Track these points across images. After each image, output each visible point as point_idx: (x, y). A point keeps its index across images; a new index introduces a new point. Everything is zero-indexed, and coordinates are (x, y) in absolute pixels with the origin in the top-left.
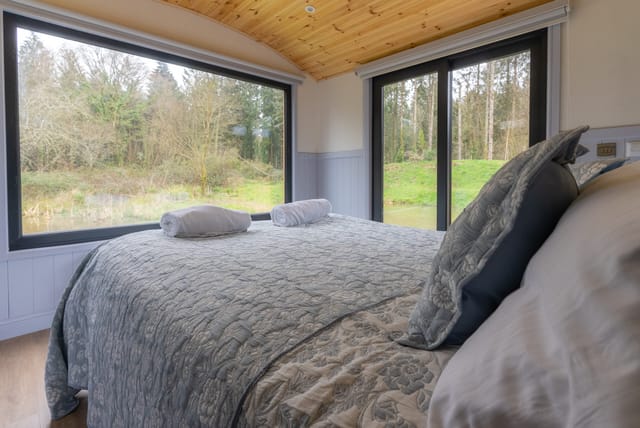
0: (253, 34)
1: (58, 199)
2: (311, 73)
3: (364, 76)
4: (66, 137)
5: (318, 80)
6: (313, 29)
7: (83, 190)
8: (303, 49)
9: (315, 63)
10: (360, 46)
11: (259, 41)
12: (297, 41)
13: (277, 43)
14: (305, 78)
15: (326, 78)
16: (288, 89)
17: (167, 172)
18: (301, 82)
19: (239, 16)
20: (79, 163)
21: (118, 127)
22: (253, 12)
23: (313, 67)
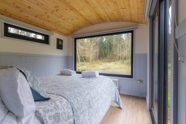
2: (141, 23)
5: (146, 24)
16: (132, 32)
18: (137, 28)
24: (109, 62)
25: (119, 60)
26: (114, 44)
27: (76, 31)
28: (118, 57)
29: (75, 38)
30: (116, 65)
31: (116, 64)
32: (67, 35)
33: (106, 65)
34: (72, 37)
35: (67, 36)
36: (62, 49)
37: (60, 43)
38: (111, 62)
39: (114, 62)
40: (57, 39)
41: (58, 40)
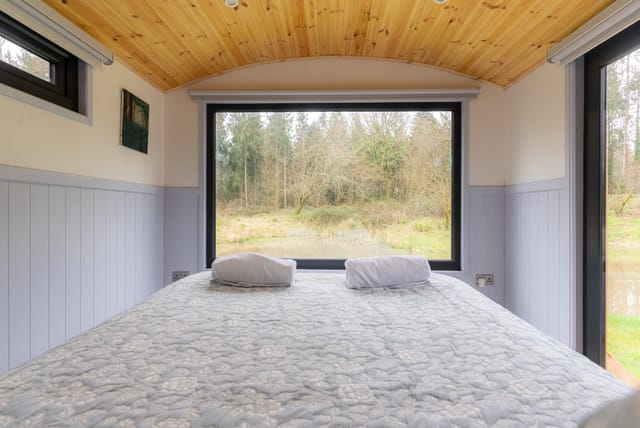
0: (400, 57)
1: (340, 225)
2: (490, 80)
3: (562, 60)
4: (345, 178)
5: (504, 86)
6: (461, 22)
7: (355, 219)
8: (464, 51)
9: (489, 65)
10: (543, 16)
11: (411, 61)
12: (450, 46)
13: (431, 57)
14: (479, 88)
15: (512, 80)
16: (456, 109)
17: (417, 205)
18: (475, 96)
19: (374, 44)
20: (356, 198)
21: (386, 168)
22: (384, 32)
23: (489, 70)
24: (250, 215)
25: (282, 207)
26: (265, 153)
27: (221, 70)
28: (277, 198)
29: (209, 106)
30: (277, 224)
31: (275, 221)
32: (168, 82)
33: (243, 226)
34: (193, 98)
35: (165, 90)
36: (146, 152)
37: (138, 118)
38: (254, 214)
39: (265, 215)
40: (125, 91)
41: (129, 100)
